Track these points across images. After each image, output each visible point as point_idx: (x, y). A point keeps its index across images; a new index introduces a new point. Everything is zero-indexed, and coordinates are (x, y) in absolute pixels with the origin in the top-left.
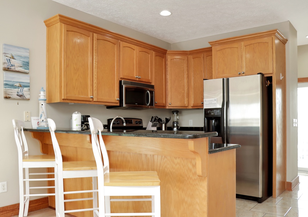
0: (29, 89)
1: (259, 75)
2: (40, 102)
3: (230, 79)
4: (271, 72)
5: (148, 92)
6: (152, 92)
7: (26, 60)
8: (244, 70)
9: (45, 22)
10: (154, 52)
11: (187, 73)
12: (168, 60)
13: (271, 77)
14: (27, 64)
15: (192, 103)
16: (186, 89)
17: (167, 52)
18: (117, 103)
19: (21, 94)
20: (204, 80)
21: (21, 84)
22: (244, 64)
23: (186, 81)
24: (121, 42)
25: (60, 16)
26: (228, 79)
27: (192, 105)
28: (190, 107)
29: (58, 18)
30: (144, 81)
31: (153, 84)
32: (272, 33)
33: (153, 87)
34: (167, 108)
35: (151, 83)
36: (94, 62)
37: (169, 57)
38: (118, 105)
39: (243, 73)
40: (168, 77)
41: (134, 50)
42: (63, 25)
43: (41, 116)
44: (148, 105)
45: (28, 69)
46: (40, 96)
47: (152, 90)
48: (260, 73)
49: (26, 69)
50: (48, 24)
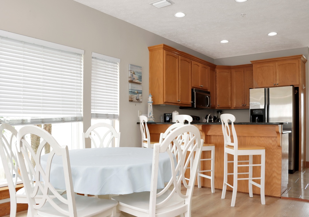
0: (142, 95)
1: (292, 87)
2: (149, 104)
3: (270, 89)
4: (298, 84)
5: (207, 97)
6: (209, 97)
7: (140, 75)
8: (278, 82)
9: (148, 48)
10: (209, 67)
11: (230, 82)
12: (217, 73)
13: (298, 87)
14: (141, 77)
15: (234, 105)
16: (230, 95)
17: (217, 67)
18: (190, 105)
19: (138, 98)
20: (250, 89)
21: (139, 91)
22: (278, 77)
23: (229, 88)
24: (192, 61)
25: (164, 45)
26: (269, 89)
27: (234, 107)
28: (233, 108)
29: (163, 46)
30: (204, 88)
31: (209, 91)
32: (299, 57)
33: (209, 93)
34: (216, 108)
35: (207, 90)
36: (180, 76)
37: (217, 70)
38: (191, 106)
39: (277, 84)
40: (218, 86)
41: (199, 66)
42: (165, 51)
43: (150, 114)
44: (207, 106)
45: (141, 81)
46: (148, 100)
47: (209, 95)
48: (292, 85)
49: (140, 81)
50: (151, 50)
